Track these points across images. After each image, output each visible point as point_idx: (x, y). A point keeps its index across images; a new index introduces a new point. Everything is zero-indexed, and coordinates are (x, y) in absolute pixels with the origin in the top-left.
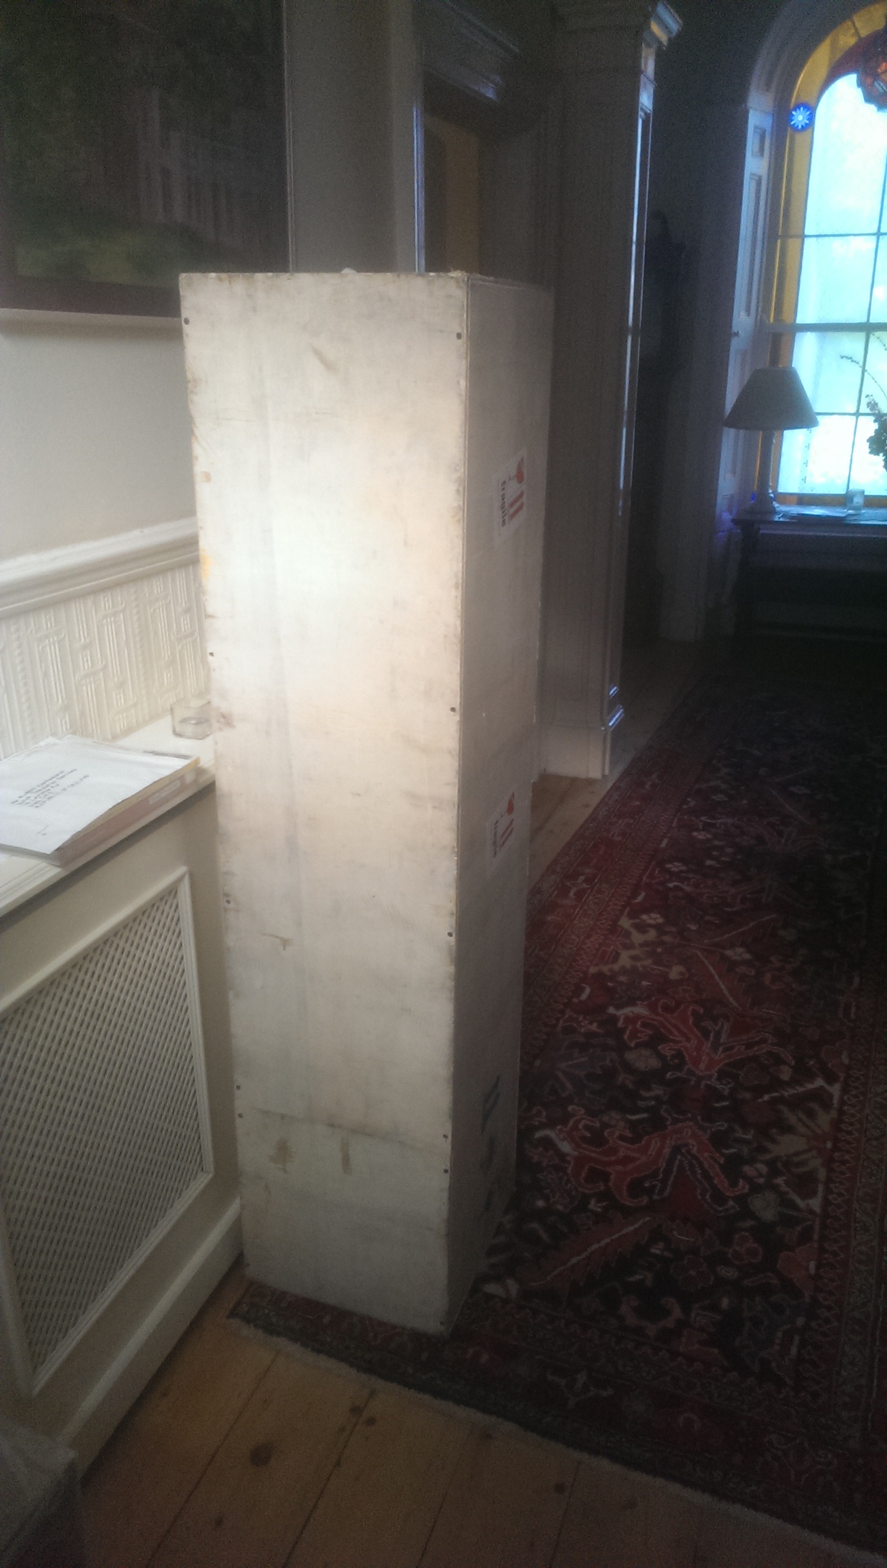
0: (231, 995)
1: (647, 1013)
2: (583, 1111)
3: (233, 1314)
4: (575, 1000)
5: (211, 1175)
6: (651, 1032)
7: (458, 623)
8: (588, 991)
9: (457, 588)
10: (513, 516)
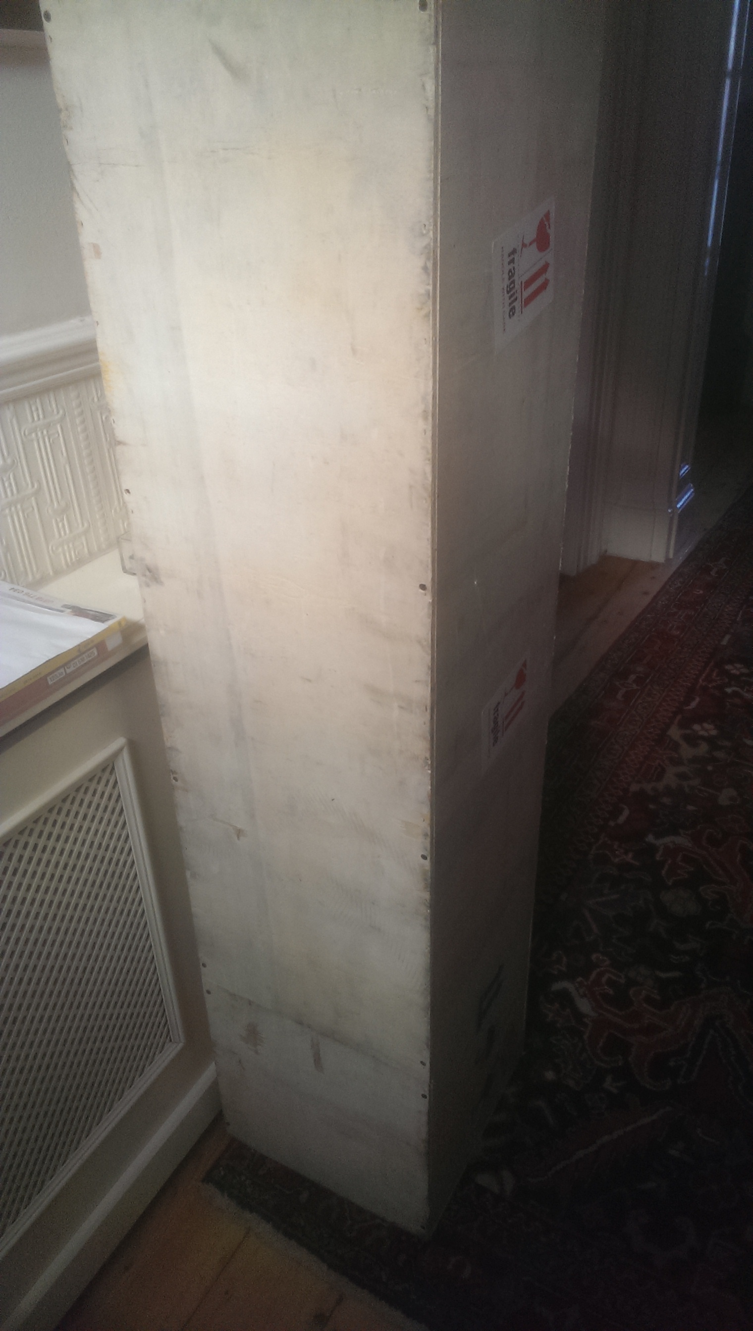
0: (188, 874)
1: (690, 845)
2: (608, 962)
3: (208, 1178)
4: (612, 823)
5: (181, 1045)
6: (692, 869)
7: (428, 469)
8: (626, 813)
9: (425, 418)
10: (528, 301)
